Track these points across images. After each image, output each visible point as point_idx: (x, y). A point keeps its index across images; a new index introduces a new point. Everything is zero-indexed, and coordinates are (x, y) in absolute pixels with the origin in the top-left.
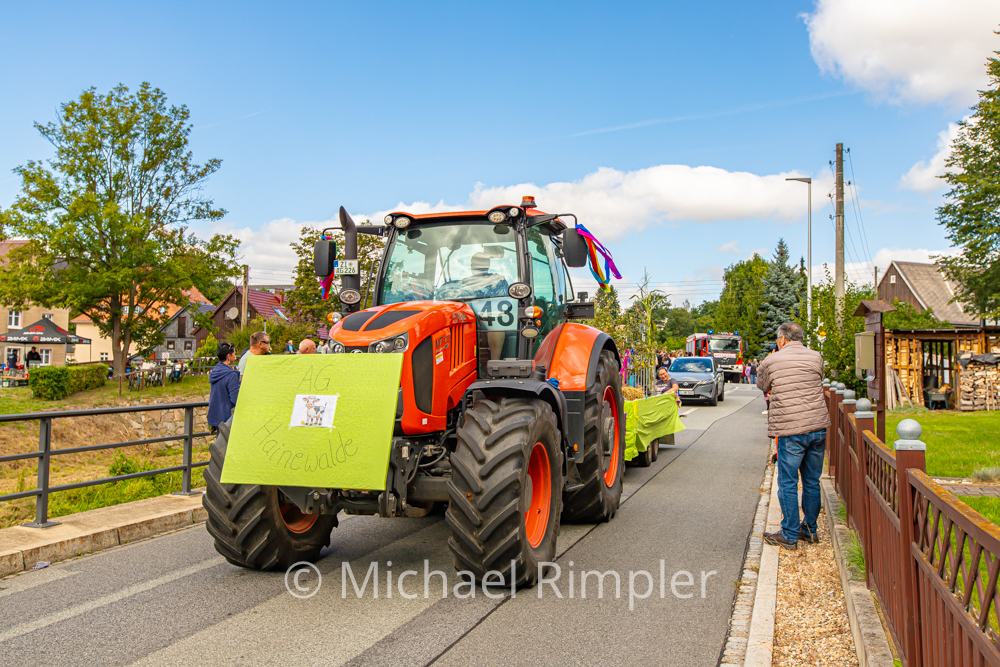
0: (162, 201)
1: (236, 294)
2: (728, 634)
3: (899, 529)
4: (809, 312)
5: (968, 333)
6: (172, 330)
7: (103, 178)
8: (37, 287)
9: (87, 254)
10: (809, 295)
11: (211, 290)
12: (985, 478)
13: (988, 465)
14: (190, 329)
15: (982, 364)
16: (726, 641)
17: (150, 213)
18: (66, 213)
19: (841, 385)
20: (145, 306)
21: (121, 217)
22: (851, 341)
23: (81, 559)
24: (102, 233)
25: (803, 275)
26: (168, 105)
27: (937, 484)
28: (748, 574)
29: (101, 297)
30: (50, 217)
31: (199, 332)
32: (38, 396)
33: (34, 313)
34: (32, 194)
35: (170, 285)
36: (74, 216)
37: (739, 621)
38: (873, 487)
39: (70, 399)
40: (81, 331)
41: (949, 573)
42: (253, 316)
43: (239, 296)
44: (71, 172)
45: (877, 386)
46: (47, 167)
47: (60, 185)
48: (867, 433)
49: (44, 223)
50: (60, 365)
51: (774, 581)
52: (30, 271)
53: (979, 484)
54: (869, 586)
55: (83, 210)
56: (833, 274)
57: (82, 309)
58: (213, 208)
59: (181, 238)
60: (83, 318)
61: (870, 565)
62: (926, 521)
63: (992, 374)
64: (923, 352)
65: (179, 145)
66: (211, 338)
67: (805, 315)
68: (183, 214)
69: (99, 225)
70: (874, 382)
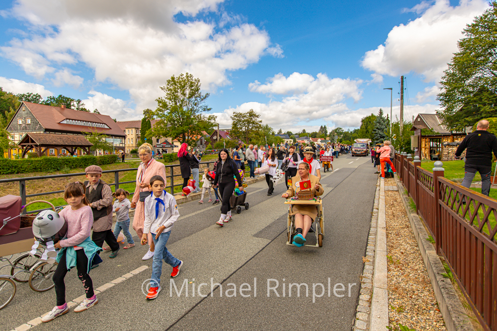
0: (195, 107)
1: (216, 132)
2: (370, 227)
3: (434, 197)
4: (391, 131)
5: (446, 136)
6: (199, 143)
7: (179, 101)
8: (164, 132)
9: (176, 122)
11: (209, 131)
13: (455, 177)
14: (204, 143)
15: (451, 145)
16: (370, 229)
17: (191, 110)
18: (169, 111)
20: (191, 136)
21: (185, 112)
23: (183, 204)
24: (179, 116)
26: (193, 79)
28: (375, 210)
29: (180, 134)
30: (166, 113)
31: (207, 143)
32: (166, 161)
33: (162, 139)
34: (161, 107)
35: (198, 130)
36: (172, 112)
37: (373, 223)
38: (421, 183)
39: (174, 162)
40: (175, 144)
42: (221, 138)
43: (217, 132)
44: (170, 100)
45: (419, 153)
46: (164, 99)
47: (168, 104)
48: (418, 167)
49: (164, 114)
50: (171, 153)
51: (384, 212)
52: (161, 128)
54: (418, 213)
55: (174, 110)
56: (399, 119)
57: (176, 137)
58: (208, 108)
59: (201, 117)
60: (176, 140)
61: (417, 208)
64: (430, 142)
65: (198, 90)
66: (210, 145)
67: (389, 132)
68: (201, 110)
69: (178, 115)
70: (417, 151)
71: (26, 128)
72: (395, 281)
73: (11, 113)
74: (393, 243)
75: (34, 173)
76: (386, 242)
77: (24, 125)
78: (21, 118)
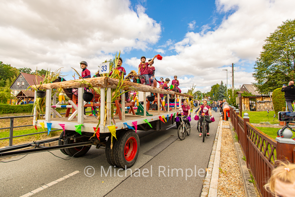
2: (212, 150)
3: (244, 133)
4: (227, 93)
5: (258, 97)
10: (227, 90)
12: (262, 124)
13: (263, 121)
15: (261, 103)
19: (233, 106)
22: (235, 99)
25: (226, 87)
27: (252, 124)
28: (216, 140)
37: (214, 148)
38: (239, 125)
41: (254, 141)
45: (240, 107)
48: (238, 115)
51: (221, 141)
53: (261, 125)
54: (239, 143)
56: (232, 87)
61: (239, 139)
62: (249, 131)
63: (264, 104)
64: (250, 100)
67: (226, 94)
70: (240, 106)
71: (21, 87)
72: (223, 184)
73: (14, 79)
74: (224, 160)
75: (23, 113)
76: (219, 160)
77: (20, 86)
78: (19, 82)
